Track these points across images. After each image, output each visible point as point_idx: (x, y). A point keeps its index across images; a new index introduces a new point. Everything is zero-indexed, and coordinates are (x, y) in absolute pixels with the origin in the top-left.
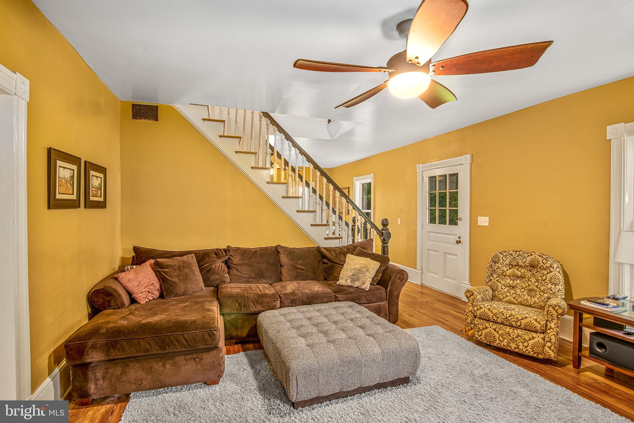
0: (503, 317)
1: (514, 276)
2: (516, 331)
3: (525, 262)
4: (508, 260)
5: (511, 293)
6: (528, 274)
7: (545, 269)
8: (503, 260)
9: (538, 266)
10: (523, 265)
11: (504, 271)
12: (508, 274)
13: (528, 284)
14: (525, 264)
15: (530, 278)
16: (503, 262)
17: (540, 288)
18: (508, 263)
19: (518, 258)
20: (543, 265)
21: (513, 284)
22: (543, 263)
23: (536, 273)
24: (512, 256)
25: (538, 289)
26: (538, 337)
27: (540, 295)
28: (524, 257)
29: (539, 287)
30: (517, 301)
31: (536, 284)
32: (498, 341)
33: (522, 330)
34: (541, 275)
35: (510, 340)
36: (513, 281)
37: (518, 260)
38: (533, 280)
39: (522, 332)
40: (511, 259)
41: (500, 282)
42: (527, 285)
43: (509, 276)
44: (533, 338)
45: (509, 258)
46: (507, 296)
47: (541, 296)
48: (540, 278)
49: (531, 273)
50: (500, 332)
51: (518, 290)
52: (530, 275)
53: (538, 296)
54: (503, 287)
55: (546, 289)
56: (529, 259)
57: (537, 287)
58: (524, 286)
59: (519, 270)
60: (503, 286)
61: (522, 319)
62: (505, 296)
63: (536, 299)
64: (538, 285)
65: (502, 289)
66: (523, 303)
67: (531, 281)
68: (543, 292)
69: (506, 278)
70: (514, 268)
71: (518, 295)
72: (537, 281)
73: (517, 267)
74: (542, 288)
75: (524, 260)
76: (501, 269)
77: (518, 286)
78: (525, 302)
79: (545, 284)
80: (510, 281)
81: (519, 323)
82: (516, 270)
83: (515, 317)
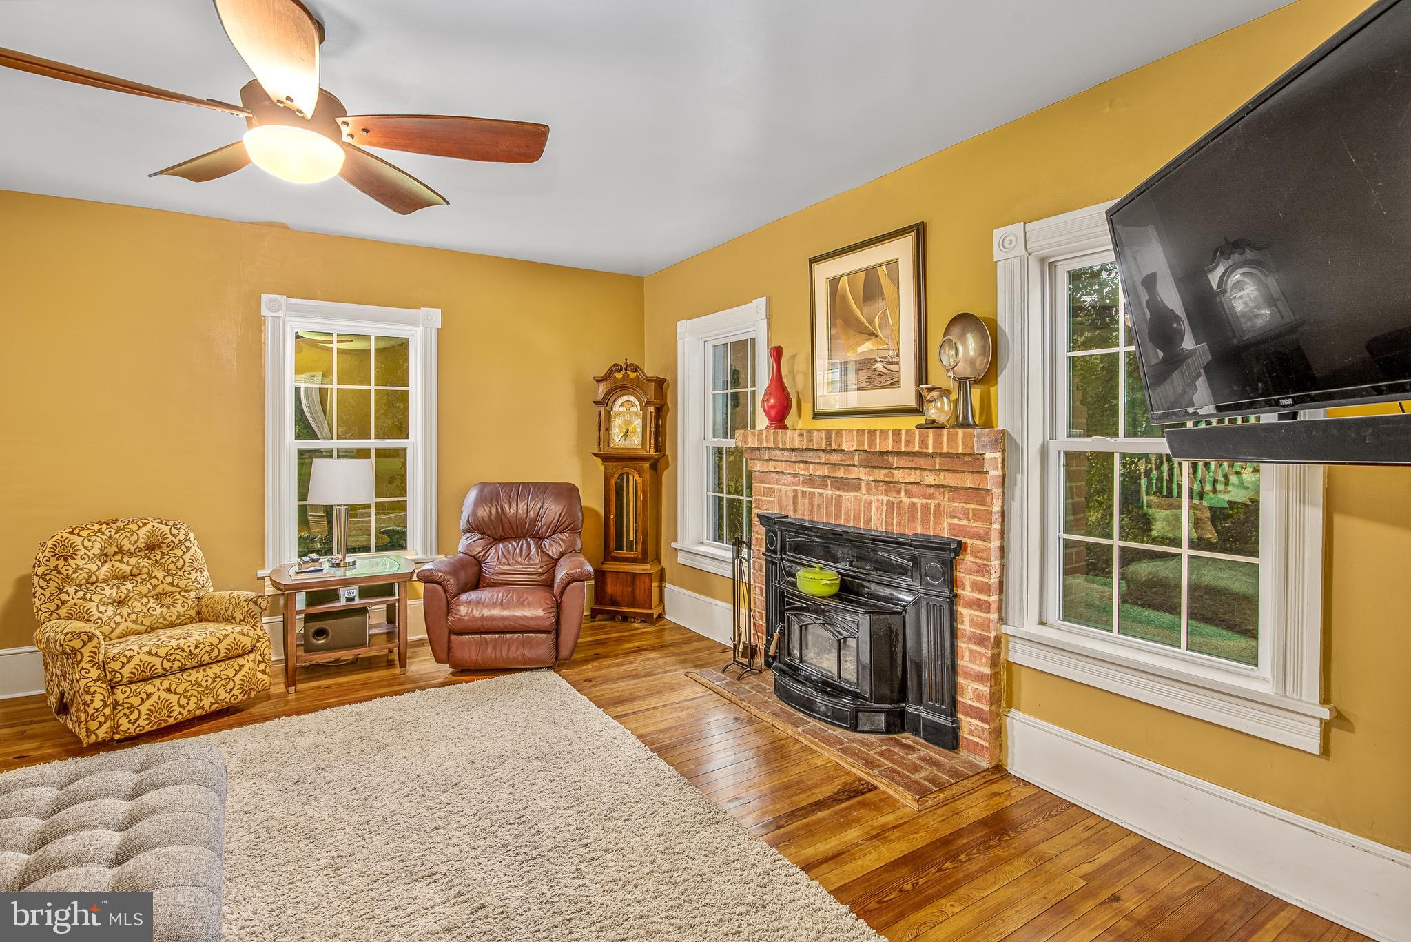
0: (184, 654)
1: (115, 577)
2: (209, 672)
3: (136, 542)
4: (97, 545)
5: (125, 615)
6: (146, 564)
7: (178, 547)
8: (85, 548)
9: (164, 543)
10: (132, 549)
11: (91, 573)
12: (101, 577)
13: (151, 584)
14: (136, 546)
15: (152, 571)
16: (87, 552)
17: (178, 584)
18: (97, 552)
19: (117, 535)
20: (174, 539)
21: (119, 595)
22: (173, 535)
23: (162, 558)
24: (103, 534)
25: (175, 589)
26: (248, 661)
27: (184, 596)
28: (132, 532)
29: (175, 584)
30: (144, 625)
31: (169, 579)
32: (179, 709)
33: (219, 664)
34: (174, 560)
35: (203, 693)
36: (118, 588)
37: (119, 541)
38: (160, 574)
39: (221, 666)
40: (103, 543)
41: (91, 600)
42: (150, 587)
43: (104, 581)
44: (241, 667)
45: (99, 539)
46: (117, 624)
47: (185, 600)
48: (172, 566)
49: (150, 562)
50: (180, 689)
51: (136, 603)
52: (150, 567)
53: (180, 602)
54: (102, 608)
55: (190, 584)
56: (143, 533)
57: (171, 584)
58: (144, 590)
59: (125, 560)
60: (100, 606)
61: (220, 642)
62: (113, 625)
63: (179, 608)
64: (173, 580)
65: (101, 612)
66: (156, 626)
67: (155, 577)
68: (185, 591)
69: (97, 586)
70: (111, 560)
71: (140, 612)
72: (168, 572)
73: (119, 557)
74: (182, 584)
75: (134, 538)
76: (85, 570)
77: (131, 595)
78: (160, 620)
79: (185, 573)
80: (111, 591)
81: (215, 653)
82: (117, 564)
83: (207, 644)
